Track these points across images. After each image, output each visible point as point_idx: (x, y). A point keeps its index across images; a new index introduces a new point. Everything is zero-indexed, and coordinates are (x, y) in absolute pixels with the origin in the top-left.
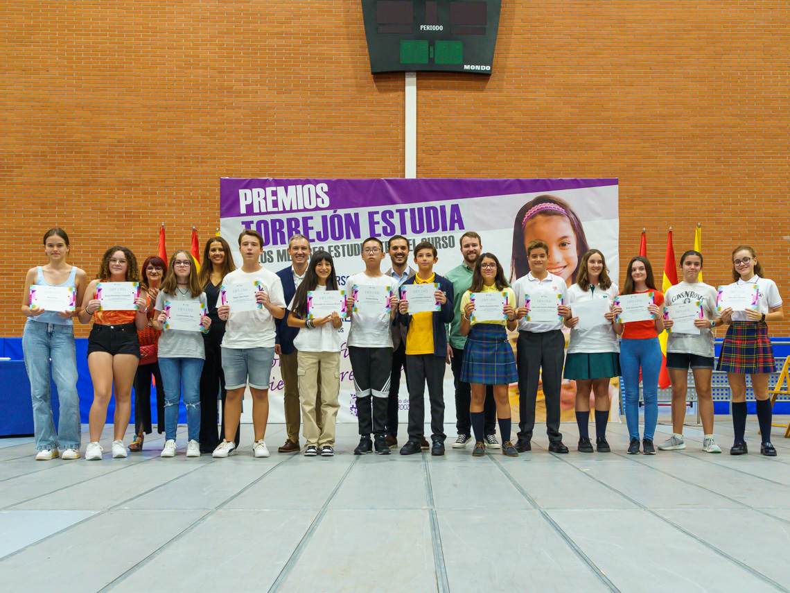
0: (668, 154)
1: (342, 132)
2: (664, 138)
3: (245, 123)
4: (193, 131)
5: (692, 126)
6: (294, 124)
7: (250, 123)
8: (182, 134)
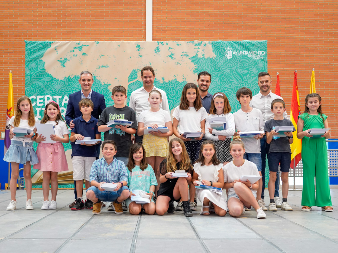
0: (300, 31)
1: (110, 21)
2: (299, 22)
3: (53, 16)
4: (24, 20)
5: (315, 15)
6: (82, 16)
7: (56, 16)
8: (17, 23)
